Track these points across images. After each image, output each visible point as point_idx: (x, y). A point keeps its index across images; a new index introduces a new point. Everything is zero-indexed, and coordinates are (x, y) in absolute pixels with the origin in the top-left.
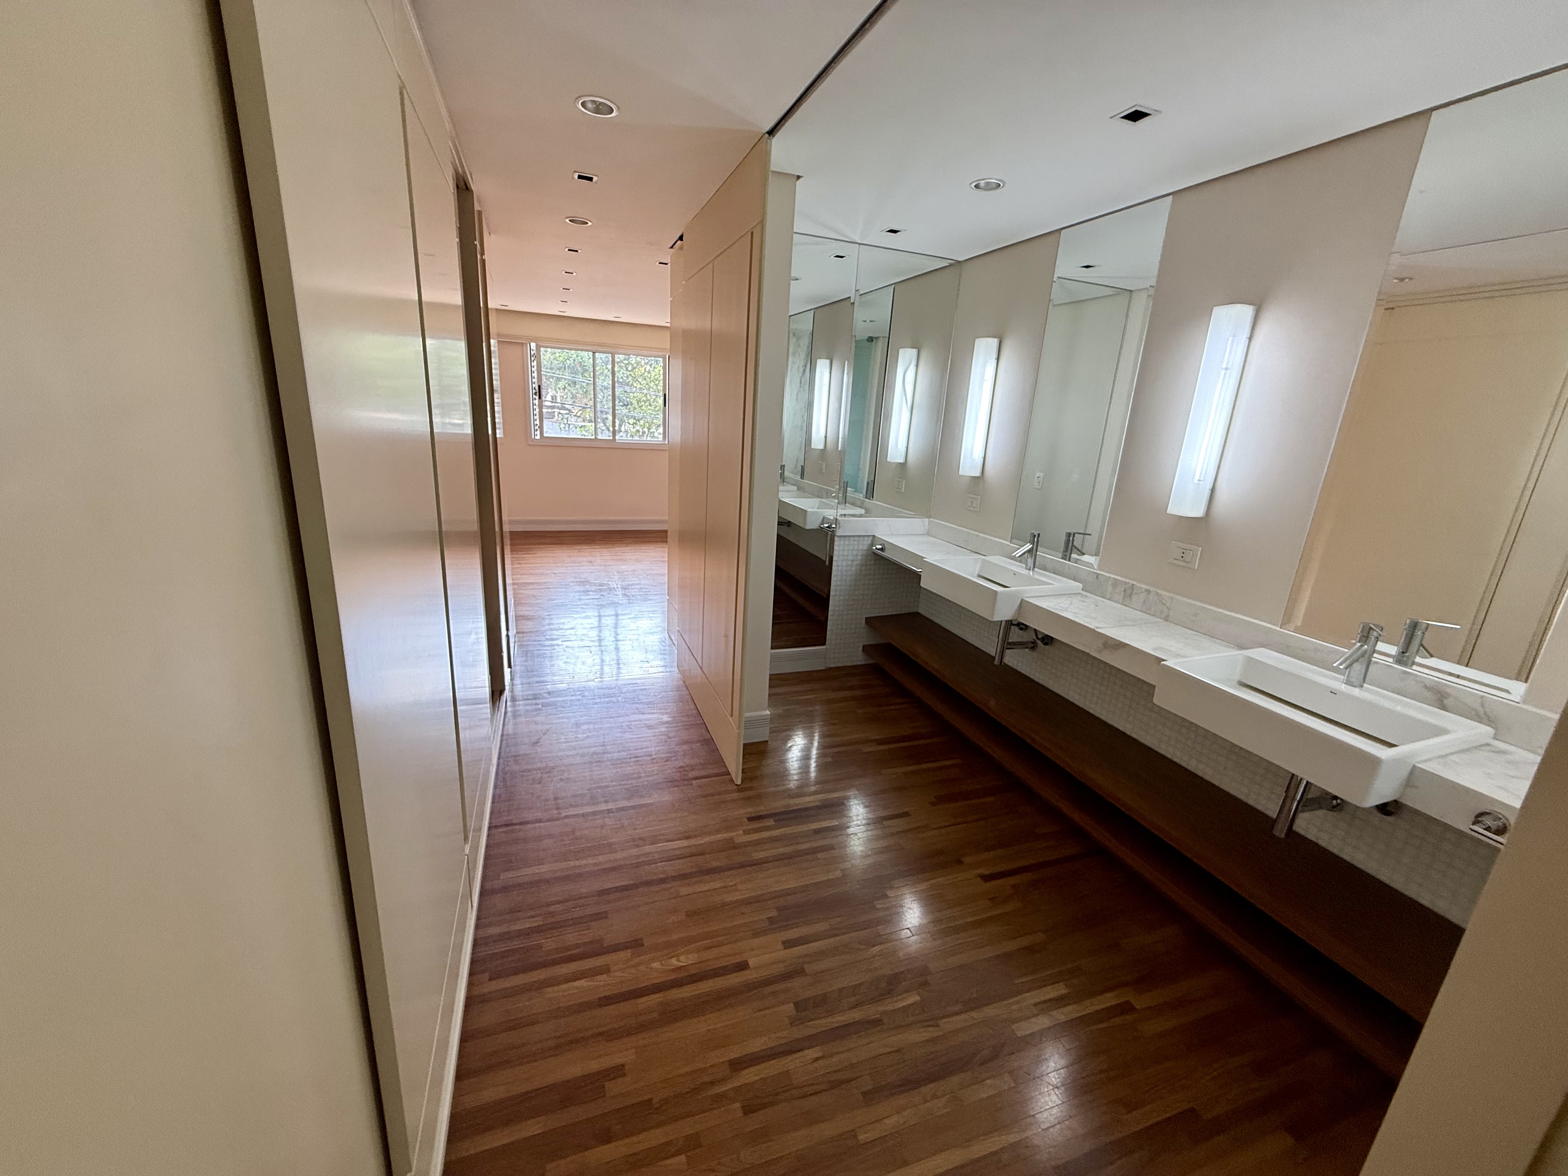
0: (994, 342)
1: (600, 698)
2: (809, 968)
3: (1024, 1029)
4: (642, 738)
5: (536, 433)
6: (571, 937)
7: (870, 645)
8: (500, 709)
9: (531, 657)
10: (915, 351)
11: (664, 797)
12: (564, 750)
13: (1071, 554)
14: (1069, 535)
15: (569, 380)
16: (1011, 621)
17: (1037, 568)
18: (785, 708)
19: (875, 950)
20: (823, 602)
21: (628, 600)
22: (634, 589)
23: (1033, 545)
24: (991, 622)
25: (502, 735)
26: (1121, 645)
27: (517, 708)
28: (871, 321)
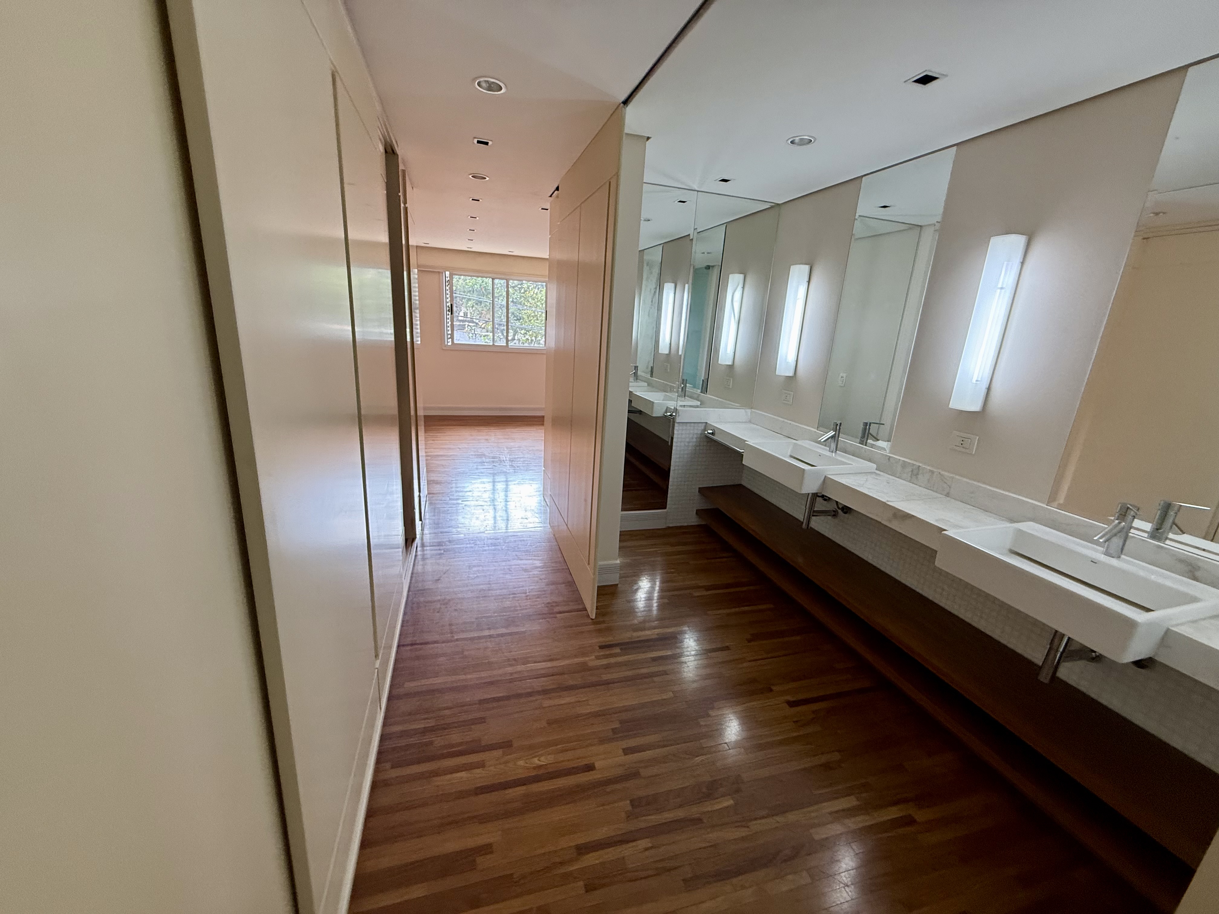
0: (806, 268)
1: (488, 546)
2: (644, 772)
3: (819, 834)
4: (520, 578)
5: (448, 341)
6: (456, 737)
7: (702, 510)
8: (411, 553)
9: (438, 512)
10: (742, 276)
11: (534, 627)
12: (459, 587)
13: (867, 439)
14: (866, 424)
15: (477, 300)
16: (817, 493)
17: (839, 451)
18: (634, 558)
19: (698, 760)
20: (665, 474)
21: (514, 469)
22: (519, 461)
23: (836, 431)
24: (800, 494)
25: (412, 574)
26: (907, 517)
27: (425, 552)
28: (708, 253)
